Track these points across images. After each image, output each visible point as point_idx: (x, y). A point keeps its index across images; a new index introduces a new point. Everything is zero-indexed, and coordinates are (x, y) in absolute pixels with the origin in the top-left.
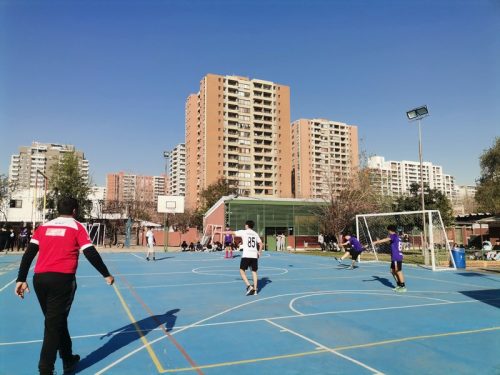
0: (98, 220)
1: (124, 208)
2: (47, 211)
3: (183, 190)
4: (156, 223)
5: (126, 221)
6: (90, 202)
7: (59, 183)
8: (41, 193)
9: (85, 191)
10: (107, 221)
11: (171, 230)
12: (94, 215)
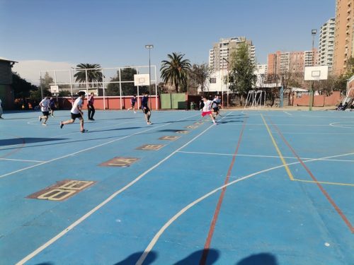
0: (261, 89)
1: (279, 78)
2: (229, 84)
3: (331, 60)
4: (304, 88)
5: (280, 88)
6: (255, 76)
7: (236, 65)
8: (226, 73)
9: (252, 69)
10: (267, 89)
11: (317, 94)
12: (258, 85)
